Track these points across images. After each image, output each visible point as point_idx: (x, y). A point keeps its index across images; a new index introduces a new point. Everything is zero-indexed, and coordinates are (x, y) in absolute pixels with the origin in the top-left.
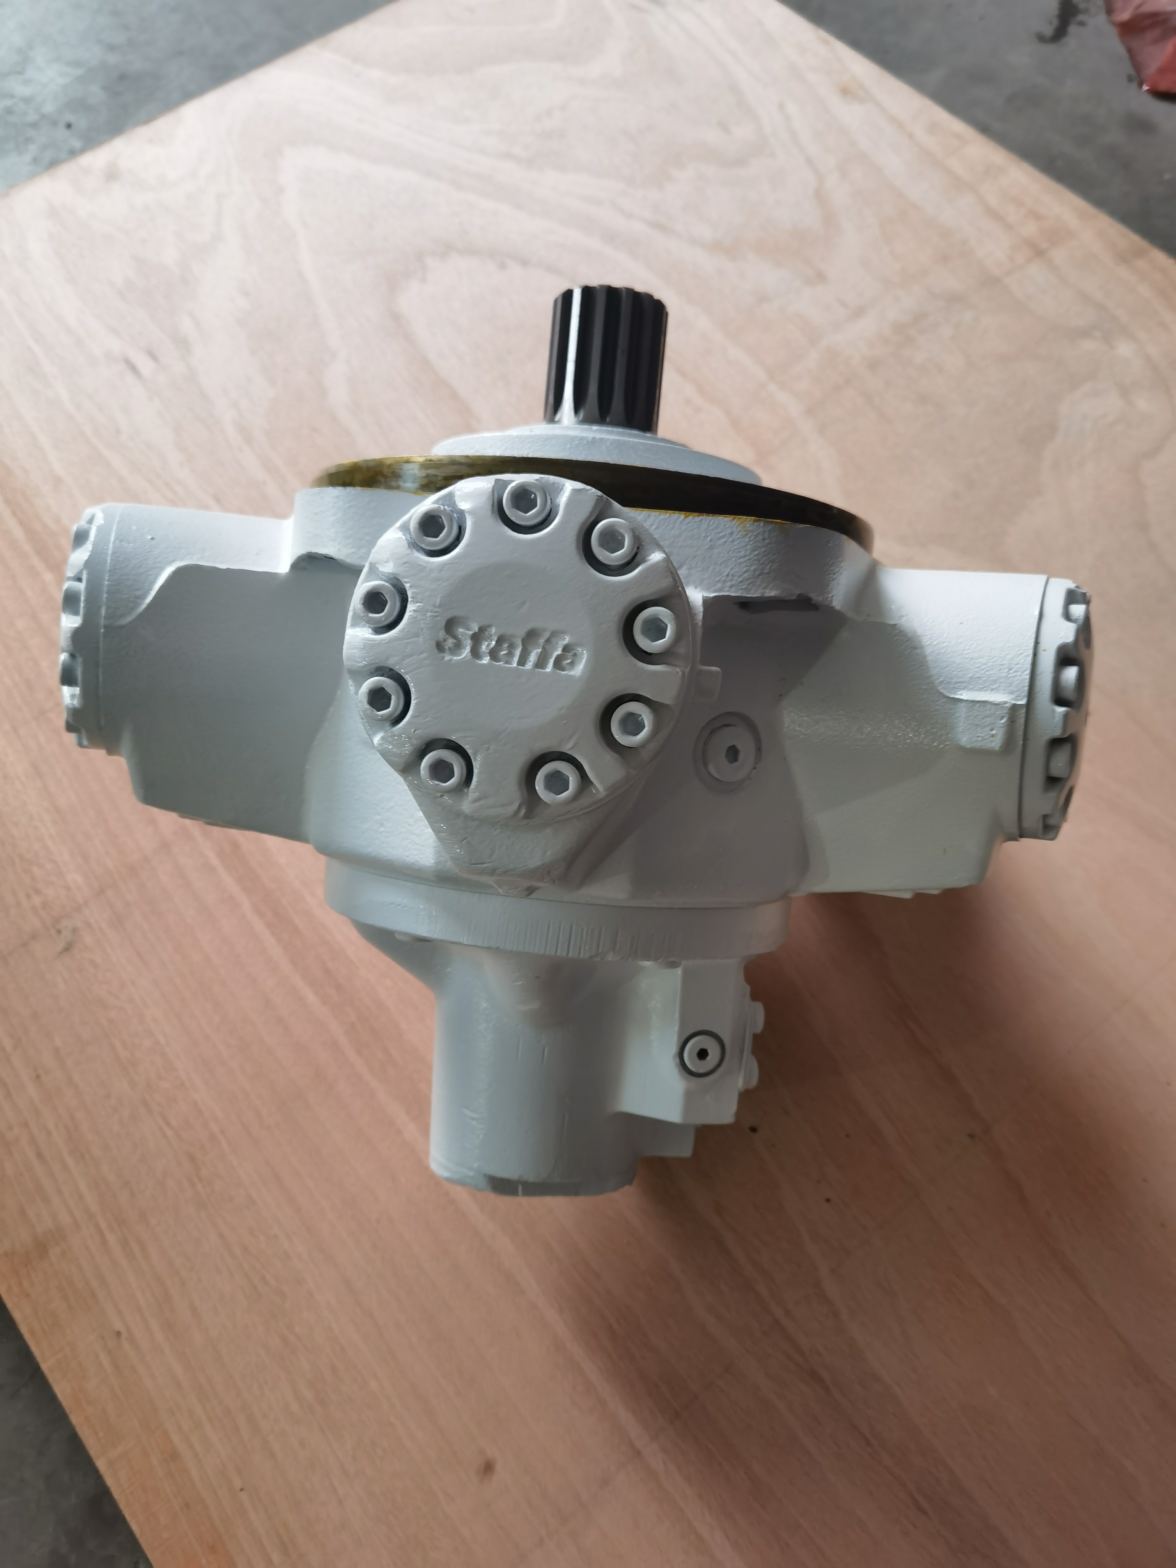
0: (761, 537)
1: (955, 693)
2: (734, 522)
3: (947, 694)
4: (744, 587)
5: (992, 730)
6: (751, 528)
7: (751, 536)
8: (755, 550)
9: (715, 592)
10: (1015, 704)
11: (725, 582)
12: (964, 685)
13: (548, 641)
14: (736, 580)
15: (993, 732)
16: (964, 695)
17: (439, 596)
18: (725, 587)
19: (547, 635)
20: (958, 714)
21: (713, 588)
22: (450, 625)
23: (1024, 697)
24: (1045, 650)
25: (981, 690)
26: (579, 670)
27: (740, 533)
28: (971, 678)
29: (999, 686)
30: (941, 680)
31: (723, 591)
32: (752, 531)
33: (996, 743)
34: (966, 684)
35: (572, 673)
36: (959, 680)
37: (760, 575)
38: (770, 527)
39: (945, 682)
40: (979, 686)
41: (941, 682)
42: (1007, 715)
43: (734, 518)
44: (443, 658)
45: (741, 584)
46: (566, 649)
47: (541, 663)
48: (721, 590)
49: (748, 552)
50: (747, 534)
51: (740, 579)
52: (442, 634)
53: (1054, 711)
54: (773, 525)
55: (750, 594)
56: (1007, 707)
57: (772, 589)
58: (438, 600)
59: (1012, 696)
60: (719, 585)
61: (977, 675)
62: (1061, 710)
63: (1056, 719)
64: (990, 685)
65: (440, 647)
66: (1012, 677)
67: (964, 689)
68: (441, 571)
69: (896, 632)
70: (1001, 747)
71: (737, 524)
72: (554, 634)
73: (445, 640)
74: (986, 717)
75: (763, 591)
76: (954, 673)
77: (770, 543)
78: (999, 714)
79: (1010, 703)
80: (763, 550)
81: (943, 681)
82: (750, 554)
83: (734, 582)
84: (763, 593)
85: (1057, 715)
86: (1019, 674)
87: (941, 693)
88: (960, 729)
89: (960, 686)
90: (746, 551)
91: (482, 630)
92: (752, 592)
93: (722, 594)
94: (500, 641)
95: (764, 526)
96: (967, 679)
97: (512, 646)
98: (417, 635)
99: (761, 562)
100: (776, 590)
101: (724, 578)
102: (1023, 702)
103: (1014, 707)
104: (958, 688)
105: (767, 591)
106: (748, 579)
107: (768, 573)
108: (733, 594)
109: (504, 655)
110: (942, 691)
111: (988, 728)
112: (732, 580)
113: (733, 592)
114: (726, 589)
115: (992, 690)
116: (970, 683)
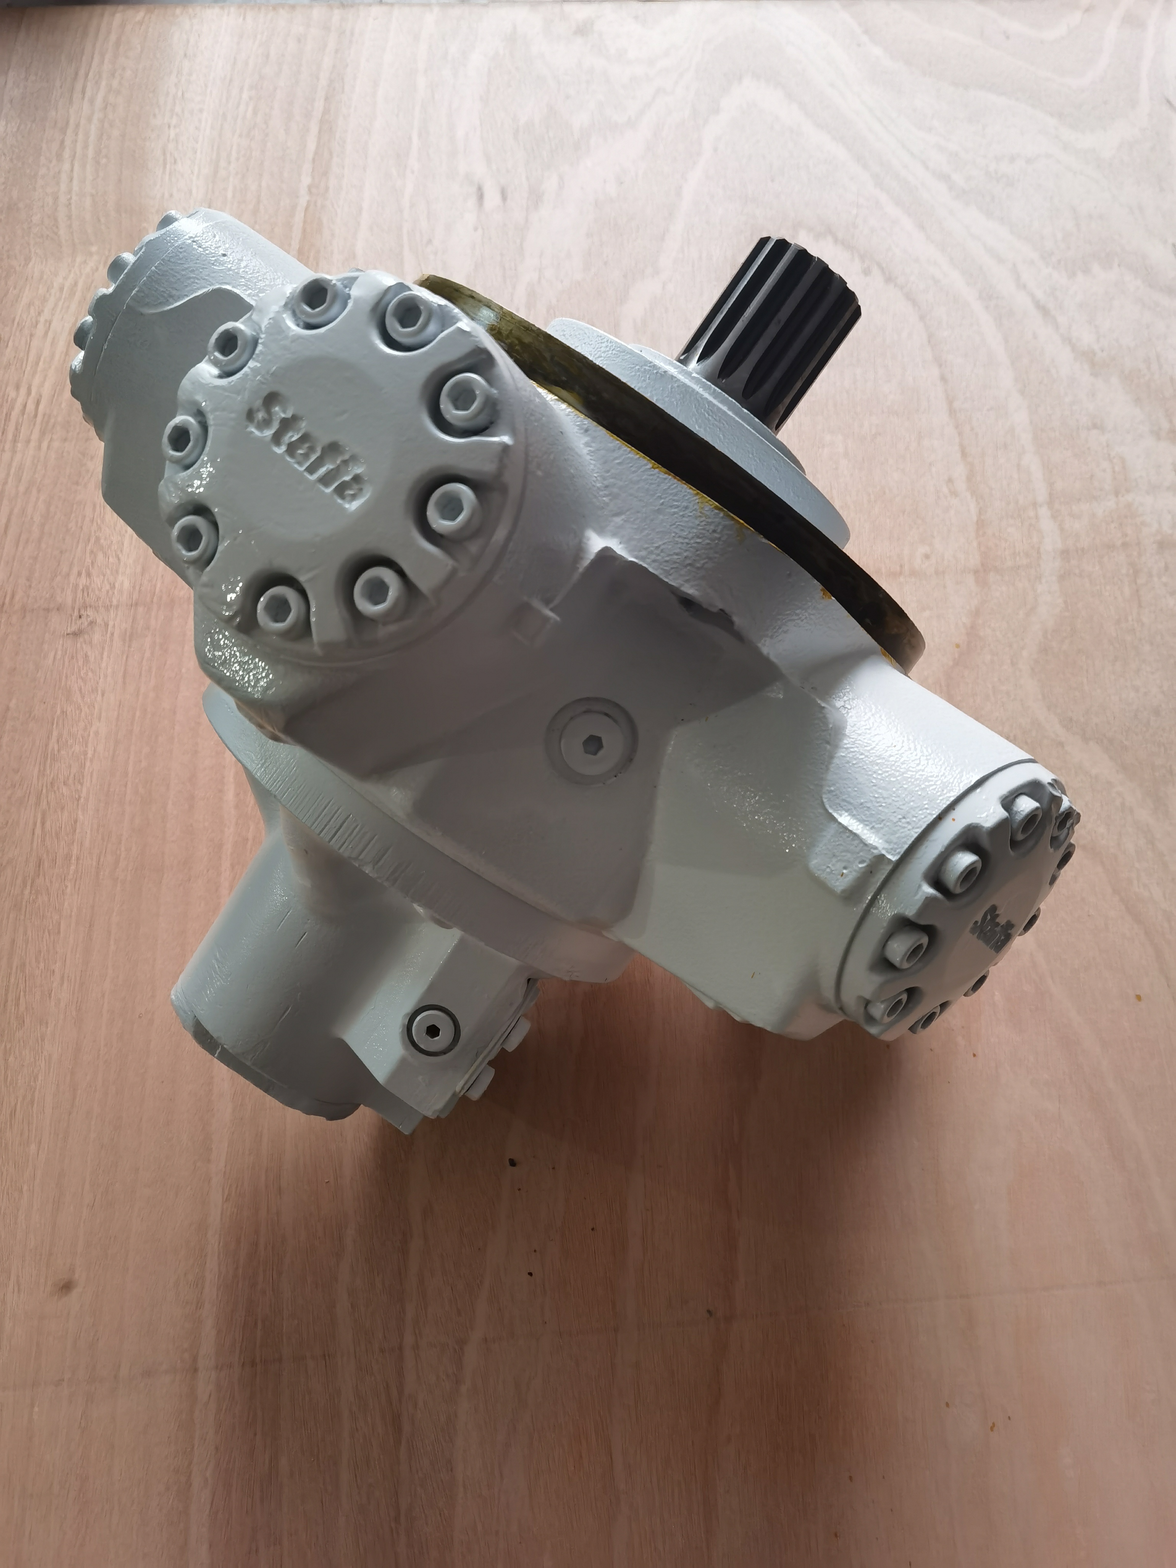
0: (712, 527)
1: (836, 810)
2: (695, 498)
3: (827, 806)
4: (665, 568)
5: (845, 868)
6: (708, 513)
7: (704, 520)
8: (698, 537)
9: (636, 558)
10: (884, 855)
11: (651, 552)
12: (850, 807)
13: (345, 462)
14: (663, 558)
15: (845, 871)
16: (845, 819)
17: (277, 365)
18: (648, 558)
19: (346, 457)
20: (824, 834)
21: (636, 553)
22: (271, 399)
23: (899, 853)
24: (954, 820)
25: (861, 821)
26: (353, 506)
27: (694, 512)
28: (862, 804)
29: (882, 828)
30: (832, 788)
31: (644, 562)
32: (706, 516)
33: (840, 884)
34: (852, 808)
35: (347, 506)
36: (848, 799)
37: (690, 565)
38: (728, 522)
39: (834, 793)
40: (863, 817)
41: (830, 792)
42: (868, 861)
43: (698, 494)
44: (247, 427)
45: (665, 564)
46: (357, 479)
47: (325, 480)
48: (643, 558)
49: (691, 535)
50: (700, 516)
51: (667, 559)
52: (259, 403)
53: (920, 886)
54: (733, 522)
55: (668, 578)
56: (873, 853)
57: (692, 586)
58: (274, 368)
59: (886, 846)
60: (644, 553)
61: (869, 805)
62: (928, 890)
63: (917, 897)
64: (874, 822)
65: (250, 415)
66: (900, 826)
67: (847, 811)
68: (293, 341)
69: (821, 715)
70: (843, 891)
71: (697, 501)
72: (354, 458)
73: (258, 410)
74: (847, 851)
75: (682, 583)
76: (850, 790)
77: (719, 539)
78: (861, 856)
79: (880, 851)
80: (708, 541)
81: (832, 791)
82: (693, 538)
83: (659, 558)
84: (682, 585)
85: (920, 893)
86: (910, 827)
87: (823, 802)
88: (817, 850)
89: (845, 806)
90: (690, 532)
91: (295, 418)
92: (671, 577)
93: (641, 563)
94: (305, 438)
95: (722, 518)
96: (857, 802)
97: (312, 449)
98: (238, 393)
99: (698, 552)
100: (697, 590)
101: (652, 549)
102: (894, 858)
103: (881, 858)
104: (842, 807)
105: (687, 585)
106: (675, 563)
107: (698, 568)
108: (651, 570)
109: (301, 454)
110: (825, 800)
111: (844, 864)
112: (658, 555)
113: (653, 568)
114: (648, 561)
115: (873, 828)
116: (854, 810)
